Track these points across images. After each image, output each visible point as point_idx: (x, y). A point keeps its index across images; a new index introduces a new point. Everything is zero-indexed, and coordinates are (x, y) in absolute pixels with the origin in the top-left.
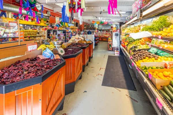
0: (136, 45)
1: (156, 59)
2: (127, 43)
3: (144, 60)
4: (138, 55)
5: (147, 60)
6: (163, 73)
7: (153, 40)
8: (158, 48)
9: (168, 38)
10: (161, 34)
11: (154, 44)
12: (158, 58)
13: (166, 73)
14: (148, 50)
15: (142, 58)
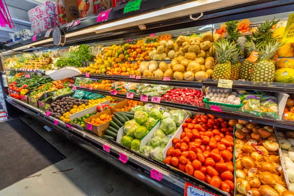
0: (49, 90)
1: (86, 105)
2: (27, 90)
3: (72, 110)
4: (61, 106)
5: (75, 109)
6: (99, 117)
7: (78, 80)
8: (86, 90)
9: (97, 75)
10: (89, 71)
11: (80, 85)
12: (88, 102)
13: (103, 116)
14: (71, 95)
15: (68, 108)
